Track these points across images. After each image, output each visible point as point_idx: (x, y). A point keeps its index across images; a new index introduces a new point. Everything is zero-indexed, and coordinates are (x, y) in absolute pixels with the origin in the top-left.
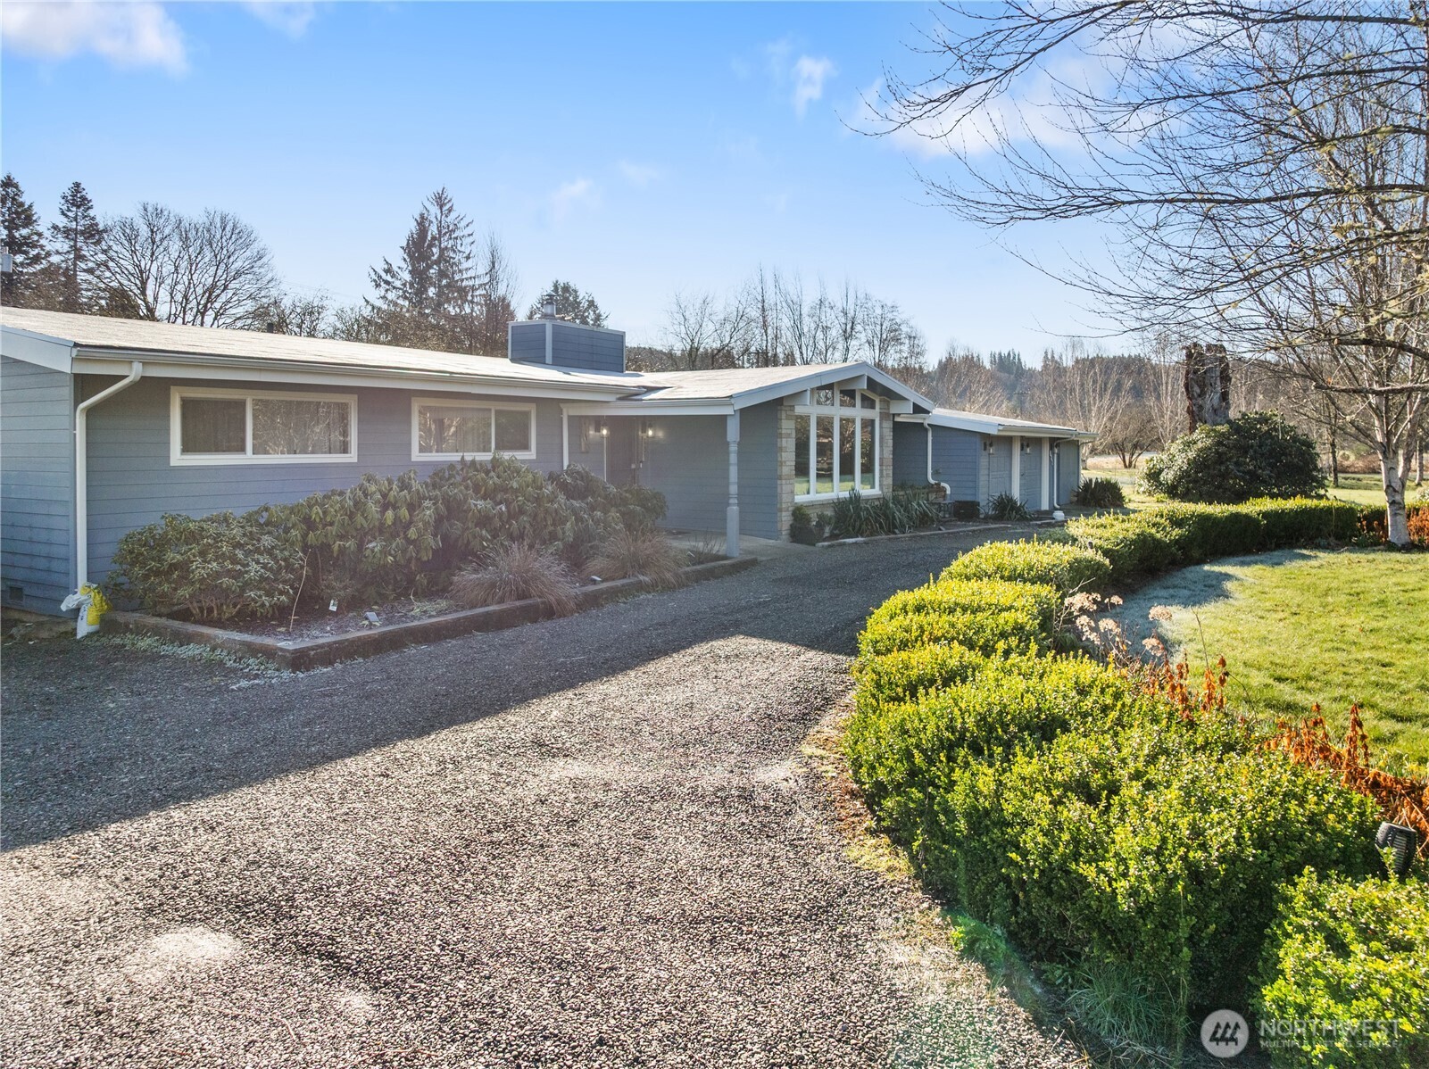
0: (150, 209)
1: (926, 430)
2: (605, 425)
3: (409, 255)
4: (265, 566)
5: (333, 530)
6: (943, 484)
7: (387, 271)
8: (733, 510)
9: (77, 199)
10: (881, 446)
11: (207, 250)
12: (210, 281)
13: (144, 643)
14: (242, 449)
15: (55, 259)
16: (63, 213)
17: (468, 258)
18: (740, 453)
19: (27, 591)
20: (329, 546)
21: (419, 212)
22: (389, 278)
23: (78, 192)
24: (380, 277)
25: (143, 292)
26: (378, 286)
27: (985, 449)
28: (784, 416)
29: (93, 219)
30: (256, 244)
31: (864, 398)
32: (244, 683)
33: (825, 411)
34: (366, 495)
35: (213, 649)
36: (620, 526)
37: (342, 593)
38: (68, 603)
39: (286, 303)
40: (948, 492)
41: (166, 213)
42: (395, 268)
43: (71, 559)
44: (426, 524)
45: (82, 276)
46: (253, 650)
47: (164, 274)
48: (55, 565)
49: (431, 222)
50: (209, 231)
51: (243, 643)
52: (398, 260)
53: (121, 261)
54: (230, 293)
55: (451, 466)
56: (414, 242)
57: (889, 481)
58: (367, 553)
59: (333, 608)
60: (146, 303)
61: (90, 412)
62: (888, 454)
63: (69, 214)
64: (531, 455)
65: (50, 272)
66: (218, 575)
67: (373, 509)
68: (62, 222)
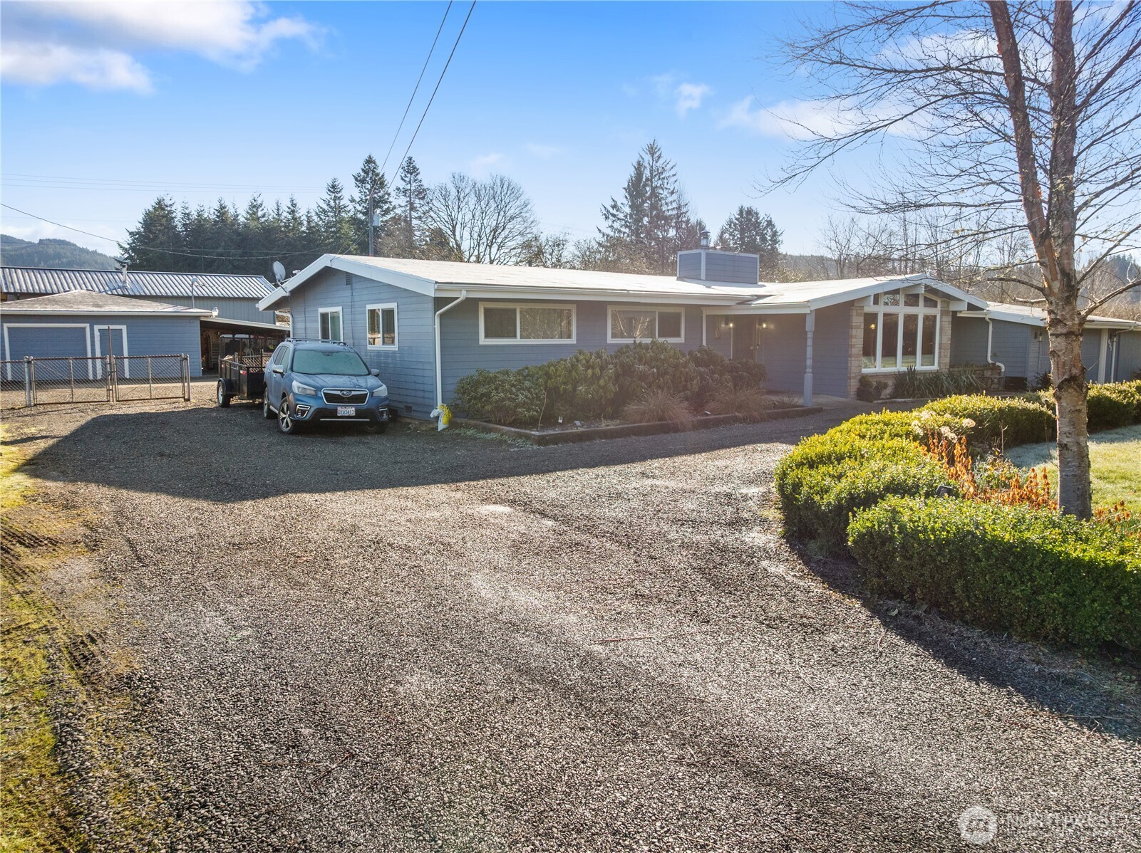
0: (456, 177)
1: (988, 323)
2: (732, 321)
3: (630, 195)
4: (526, 397)
5: (560, 379)
6: (998, 364)
7: (613, 207)
8: (809, 377)
9: (411, 169)
10: (941, 335)
11: (492, 202)
12: (495, 223)
13: (470, 433)
14: (515, 336)
15: (398, 211)
16: (402, 179)
17: (672, 193)
18: (814, 339)
19: (413, 408)
20: (558, 388)
21: (636, 160)
22: (614, 212)
23: (410, 163)
24: (608, 211)
25: (454, 234)
26: (607, 218)
27: (1036, 337)
28: (854, 314)
29: (420, 181)
30: (522, 197)
31: (926, 300)
32: (516, 449)
33: (891, 309)
34: (578, 361)
35: (502, 435)
36: (730, 384)
37: (564, 413)
38: (434, 414)
39: (543, 239)
40: (1003, 370)
41: (466, 179)
42: (619, 204)
43: (434, 391)
44: (610, 378)
45: (415, 222)
46: (520, 436)
47: (466, 221)
48: (427, 395)
49: (645, 167)
50: (493, 189)
51: (515, 432)
52: (622, 198)
53: (440, 213)
54: (507, 231)
55: (627, 346)
56: (633, 184)
57: (947, 360)
58: (578, 392)
59: (560, 421)
60: (456, 241)
61: (441, 316)
62: (947, 339)
63: (406, 179)
64: (681, 340)
65: (396, 220)
66: (503, 400)
67: (581, 368)
68: (402, 185)
